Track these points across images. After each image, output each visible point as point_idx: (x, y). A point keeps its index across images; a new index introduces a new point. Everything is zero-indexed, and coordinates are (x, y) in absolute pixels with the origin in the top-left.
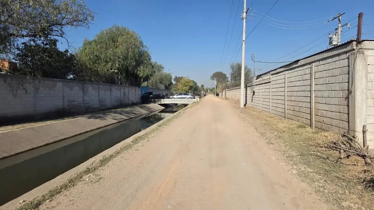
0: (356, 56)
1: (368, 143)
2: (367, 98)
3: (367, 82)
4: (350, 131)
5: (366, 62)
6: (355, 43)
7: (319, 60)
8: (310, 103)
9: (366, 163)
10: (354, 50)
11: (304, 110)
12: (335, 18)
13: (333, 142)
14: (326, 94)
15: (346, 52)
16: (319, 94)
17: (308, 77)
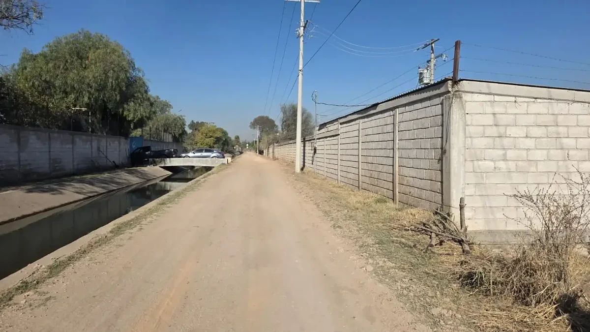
0: (452, 102)
1: (467, 223)
2: (465, 160)
3: (465, 137)
4: (444, 206)
5: (464, 109)
6: (450, 82)
7: (405, 105)
8: (393, 166)
9: (463, 251)
10: (449, 92)
11: (384, 176)
12: (426, 46)
13: (421, 222)
14: (413, 153)
15: (439, 95)
16: (405, 153)
17: (390, 128)
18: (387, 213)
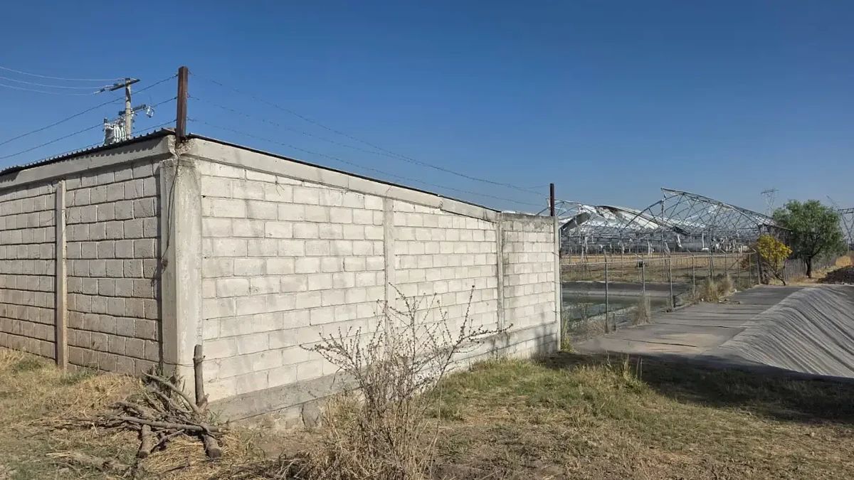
0: (177, 172)
1: (207, 389)
2: (203, 278)
3: (202, 237)
4: (164, 365)
5: (198, 188)
6: (171, 139)
7: (80, 175)
8: (55, 292)
9: (208, 453)
10: (170, 155)
11: (35, 314)
12: (117, 87)
13: (121, 404)
14: (100, 268)
15: (151, 160)
16: (80, 267)
17: (47, 218)
18: (42, 394)
